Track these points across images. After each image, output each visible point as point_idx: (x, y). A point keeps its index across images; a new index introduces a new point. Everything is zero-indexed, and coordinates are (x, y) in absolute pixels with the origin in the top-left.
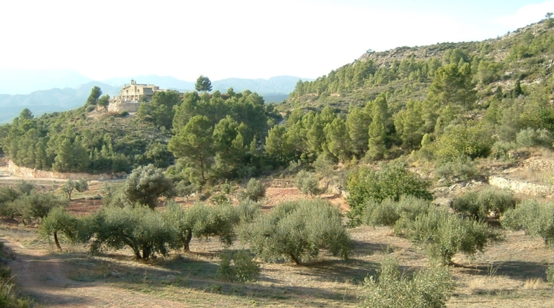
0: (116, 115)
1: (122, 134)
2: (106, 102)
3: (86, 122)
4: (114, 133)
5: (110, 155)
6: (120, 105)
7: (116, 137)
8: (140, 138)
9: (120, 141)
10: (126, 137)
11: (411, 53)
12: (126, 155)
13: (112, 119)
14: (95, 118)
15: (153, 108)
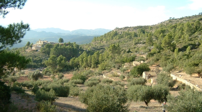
0: (34, 51)
1: (35, 57)
2: (31, 47)
3: (26, 53)
4: (33, 56)
5: (32, 63)
6: (36, 48)
7: (34, 58)
8: (41, 58)
9: (35, 59)
10: (37, 58)
11: (129, 29)
12: (36, 63)
13: (33, 52)
14: (28, 51)
15: (45, 49)
